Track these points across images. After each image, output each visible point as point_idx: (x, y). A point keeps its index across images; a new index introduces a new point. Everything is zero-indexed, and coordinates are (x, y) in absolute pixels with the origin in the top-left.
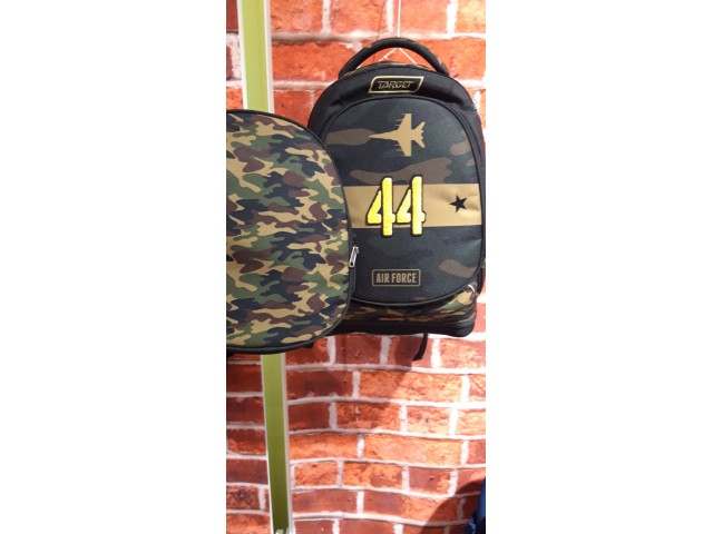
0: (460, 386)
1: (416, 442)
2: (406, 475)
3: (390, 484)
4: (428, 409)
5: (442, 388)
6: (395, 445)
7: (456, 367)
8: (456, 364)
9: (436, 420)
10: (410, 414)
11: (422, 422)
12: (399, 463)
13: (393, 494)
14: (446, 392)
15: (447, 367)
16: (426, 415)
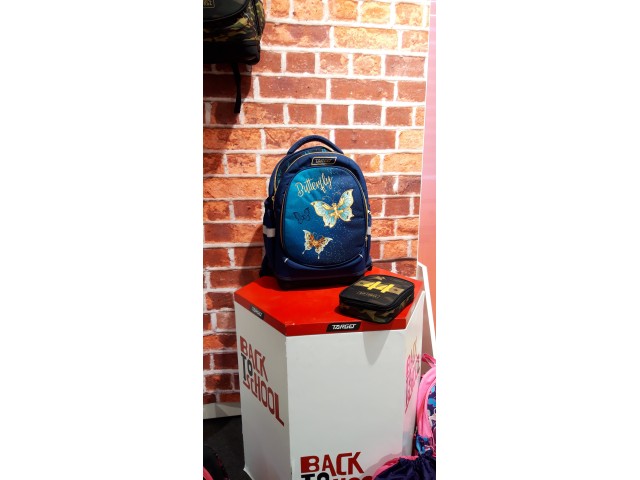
0: (260, 137)
1: (236, 181)
2: (231, 207)
3: (222, 218)
4: (241, 155)
5: (248, 139)
6: (222, 185)
7: (255, 123)
8: (255, 121)
9: (247, 163)
10: (229, 160)
11: (238, 165)
12: (226, 199)
13: (225, 225)
14: (251, 142)
15: (250, 123)
16: (240, 160)
